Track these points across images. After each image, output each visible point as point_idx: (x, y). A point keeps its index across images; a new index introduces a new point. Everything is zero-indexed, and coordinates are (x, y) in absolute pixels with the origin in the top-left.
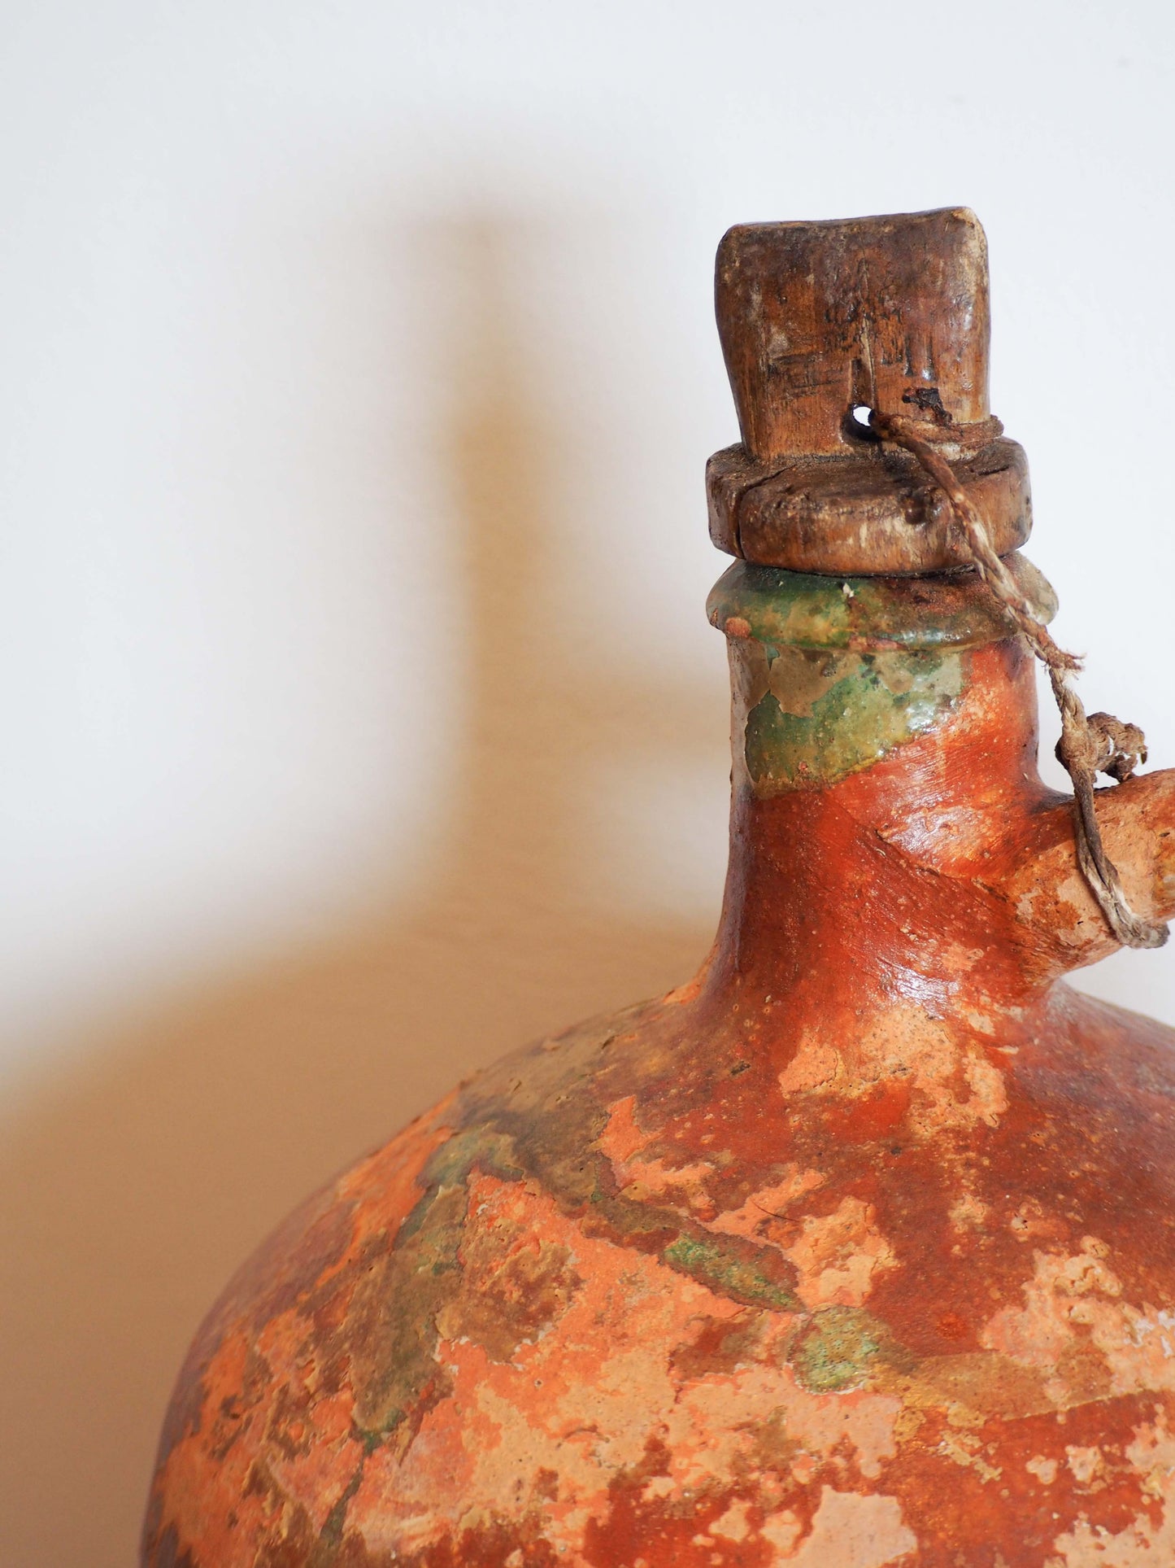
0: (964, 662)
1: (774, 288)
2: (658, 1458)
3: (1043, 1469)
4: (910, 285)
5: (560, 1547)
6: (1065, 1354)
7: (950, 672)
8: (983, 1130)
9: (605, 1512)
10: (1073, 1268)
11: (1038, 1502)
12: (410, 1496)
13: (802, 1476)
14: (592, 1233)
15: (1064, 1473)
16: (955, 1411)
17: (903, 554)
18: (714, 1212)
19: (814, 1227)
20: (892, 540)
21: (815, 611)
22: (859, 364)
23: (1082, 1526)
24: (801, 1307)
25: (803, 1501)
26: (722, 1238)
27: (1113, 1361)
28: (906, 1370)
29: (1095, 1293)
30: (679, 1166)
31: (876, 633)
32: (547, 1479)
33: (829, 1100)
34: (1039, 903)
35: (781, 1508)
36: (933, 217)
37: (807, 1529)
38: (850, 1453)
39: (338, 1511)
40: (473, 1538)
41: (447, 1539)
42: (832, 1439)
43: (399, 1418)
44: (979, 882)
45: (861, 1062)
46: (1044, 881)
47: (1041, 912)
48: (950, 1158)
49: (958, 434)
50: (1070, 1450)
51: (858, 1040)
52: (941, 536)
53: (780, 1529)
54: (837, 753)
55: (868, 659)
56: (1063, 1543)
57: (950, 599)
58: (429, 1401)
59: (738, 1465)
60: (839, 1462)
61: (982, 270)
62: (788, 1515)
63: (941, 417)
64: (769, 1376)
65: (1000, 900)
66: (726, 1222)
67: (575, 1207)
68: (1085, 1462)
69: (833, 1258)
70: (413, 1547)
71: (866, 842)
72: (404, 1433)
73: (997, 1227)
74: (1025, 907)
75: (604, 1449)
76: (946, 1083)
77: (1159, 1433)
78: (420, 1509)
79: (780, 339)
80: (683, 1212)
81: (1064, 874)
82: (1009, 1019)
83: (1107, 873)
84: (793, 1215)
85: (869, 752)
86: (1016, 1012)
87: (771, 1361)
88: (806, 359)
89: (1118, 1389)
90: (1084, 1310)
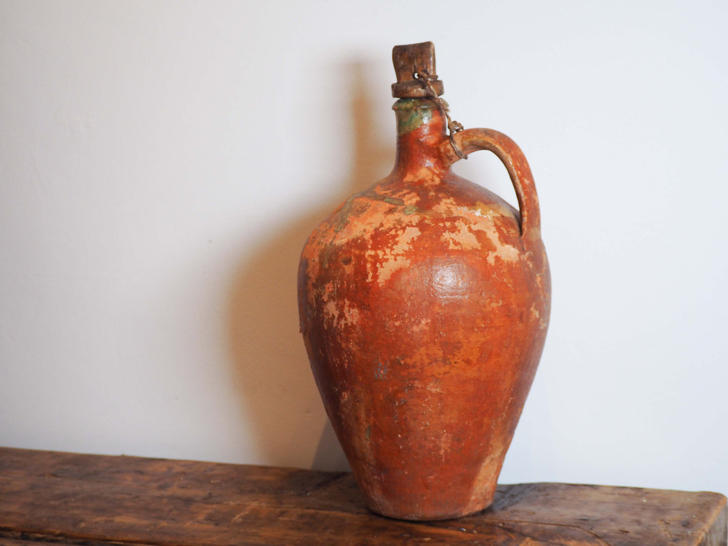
0: (432, 112)
1: (401, 55)
2: (382, 225)
3: (441, 225)
4: (422, 53)
5: (366, 238)
6: (446, 211)
7: (429, 113)
8: (436, 185)
9: (373, 233)
10: (448, 201)
11: (440, 228)
12: (343, 237)
13: (404, 225)
14: (372, 200)
15: (445, 225)
16: (427, 217)
17: (421, 94)
18: (392, 195)
19: (407, 196)
20: (419, 92)
21: (408, 104)
22: (415, 66)
23: (447, 232)
24: (404, 205)
25: (404, 229)
26: (393, 198)
27: (454, 212)
28: (420, 212)
29: (451, 204)
30: (387, 190)
31: (417, 106)
32: (365, 230)
33: (411, 182)
34: (444, 149)
35: (400, 229)
36: (426, 43)
37: (404, 232)
38: (411, 222)
39: (332, 242)
40: (353, 240)
41: (349, 241)
42: (409, 221)
43: (342, 227)
44: (435, 147)
45: (416, 177)
46: (445, 145)
47: (445, 151)
48: (430, 188)
49: (430, 77)
50: (446, 222)
51: (416, 174)
52: (427, 91)
53: (400, 232)
54: (412, 127)
55: (416, 111)
56: (444, 234)
57: (429, 102)
58: (346, 224)
59: (394, 225)
60: (409, 223)
61: (434, 51)
62: (401, 230)
63: (428, 74)
64: (399, 214)
65: (438, 149)
66: (394, 196)
67: (370, 197)
68: (448, 224)
69: (410, 199)
70: (344, 243)
71: (417, 141)
72: (342, 229)
73: (437, 196)
74: (442, 150)
75: (373, 225)
76: (431, 179)
77: (460, 221)
78: (345, 238)
79: (402, 63)
80: (387, 196)
81: (448, 144)
82: (441, 172)
83: (454, 142)
84: (404, 195)
85: (417, 126)
86: (443, 171)
87: (400, 212)
88: (406, 66)
89: (455, 215)
90: (450, 206)
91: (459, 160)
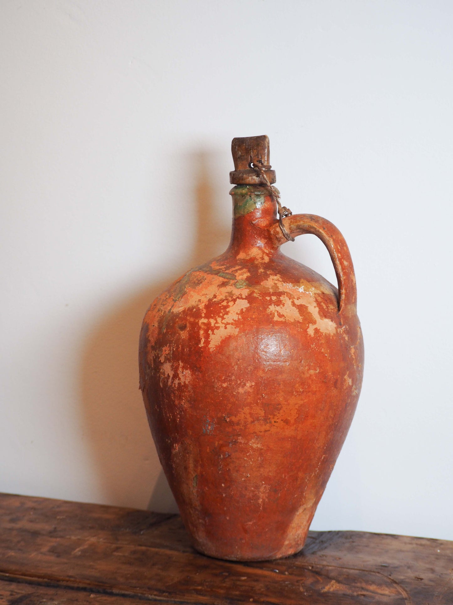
0: (264, 198)
1: (239, 146)
2: (215, 296)
3: (268, 298)
4: (258, 145)
5: (201, 308)
6: (273, 286)
7: (262, 199)
8: (265, 263)
9: (207, 303)
10: (275, 278)
11: (267, 302)
12: (180, 305)
13: (234, 298)
14: (208, 274)
15: (271, 299)
16: (256, 291)
17: (255, 181)
18: (226, 270)
19: (239, 272)
20: (254, 179)
21: (243, 190)
22: (251, 156)
23: (273, 305)
24: (236, 279)
25: (234, 301)
26: (226, 273)
27: (279, 288)
28: (251, 286)
29: (278, 280)
30: (221, 266)
31: (251, 192)
32: (200, 300)
33: (243, 259)
34: (274, 231)
35: (231, 301)
36: (261, 136)
37: (235, 303)
38: (241, 295)
39: (171, 309)
40: (189, 309)
41: (185, 309)
42: (239, 294)
43: (179, 298)
44: (266, 229)
45: (248, 255)
46: (275, 228)
47: (274, 233)
48: (260, 265)
49: (264, 167)
50: (272, 296)
51: (248, 252)
52: (261, 179)
53: (231, 304)
54: (246, 211)
55: (250, 196)
56: (270, 307)
57: (262, 189)
58: (184, 294)
59: (226, 297)
60: (240, 296)
61: (268, 143)
62: (232, 302)
63: (262, 164)
64: (231, 287)
65: (269, 231)
66: (227, 271)
67: (206, 272)
68: (274, 298)
69: (242, 274)
70: (181, 311)
71: (250, 223)
72: (180, 299)
73: (265, 273)
74: (272, 232)
75: (208, 296)
76: (260, 258)
77: (285, 296)
78: (182, 306)
79: (240, 153)
80: (221, 271)
81: (277, 227)
82: (271, 252)
83: (283, 226)
84: (236, 271)
85: (250, 210)
86: (272, 251)
87: (231, 285)
88: (243, 156)
89: (280, 291)
90: (276, 282)
91: (286, 242)
